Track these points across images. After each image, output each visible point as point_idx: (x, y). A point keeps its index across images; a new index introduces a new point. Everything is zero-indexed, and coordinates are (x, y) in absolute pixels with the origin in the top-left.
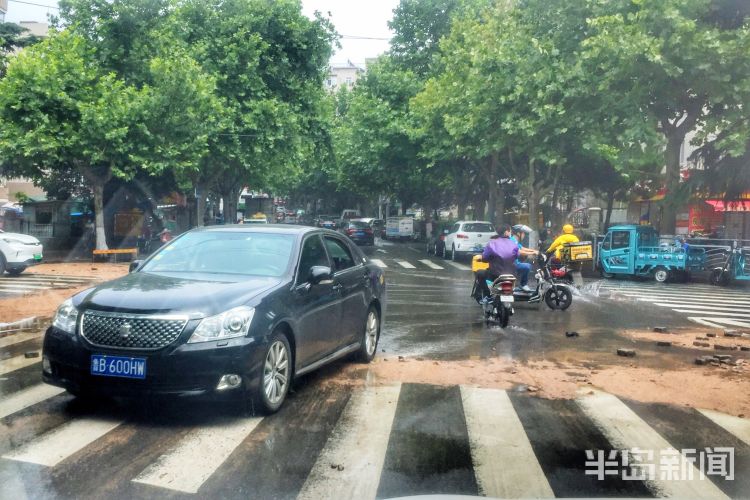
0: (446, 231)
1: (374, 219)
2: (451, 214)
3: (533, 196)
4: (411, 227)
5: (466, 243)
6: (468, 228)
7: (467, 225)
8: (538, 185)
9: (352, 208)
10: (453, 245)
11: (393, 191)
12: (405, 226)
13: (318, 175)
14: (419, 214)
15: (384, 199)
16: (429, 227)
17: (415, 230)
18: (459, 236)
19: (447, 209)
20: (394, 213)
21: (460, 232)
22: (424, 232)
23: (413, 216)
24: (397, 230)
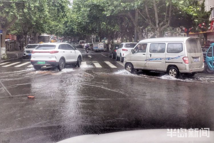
0: (117, 48)
1: (90, 44)
2: (118, 41)
3: (158, 30)
4: (103, 46)
5: (127, 53)
6: (127, 46)
7: (127, 44)
8: (161, 24)
9: (83, 40)
10: (121, 54)
11: (96, 33)
12: (100, 46)
13: (70, 28)
14: (106, 42)
15: (93, 36)
16: (110, 46)
17: (105, 47)
18: (123, 50)
19: (116, 39)
20: (97, 41)
21: (124, 48)
22: (108, 48)
23: (104, 42)
24: (97, 47)
